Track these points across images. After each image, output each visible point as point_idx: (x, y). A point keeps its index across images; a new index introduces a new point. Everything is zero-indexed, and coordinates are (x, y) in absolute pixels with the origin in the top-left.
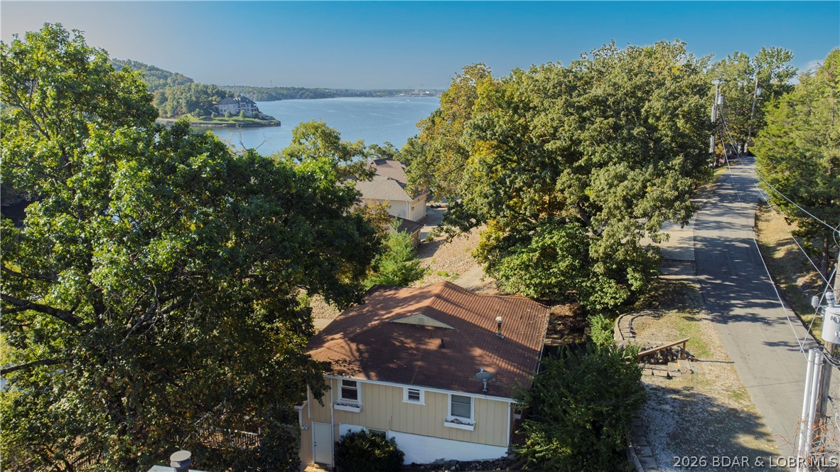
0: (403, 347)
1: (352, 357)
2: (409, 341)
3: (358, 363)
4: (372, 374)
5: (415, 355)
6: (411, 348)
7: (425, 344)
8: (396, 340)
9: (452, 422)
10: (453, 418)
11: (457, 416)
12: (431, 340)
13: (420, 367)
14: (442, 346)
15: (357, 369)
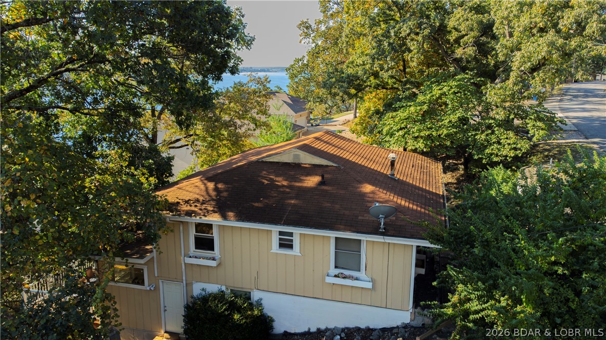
0: (272, 185)
1: (207, 197)
2: (280, 179)
3: (213, 203)
4: (231, 214)
5: (289, 193)
6: (283, 186)
7: (301, 181)
8: (265, 178)
9: (336, 276)
10: (337, 271)
11: (343, 268)
12: (308, 178)
13: (294, 205)
14: (322, 183)
15: (212, 209)
